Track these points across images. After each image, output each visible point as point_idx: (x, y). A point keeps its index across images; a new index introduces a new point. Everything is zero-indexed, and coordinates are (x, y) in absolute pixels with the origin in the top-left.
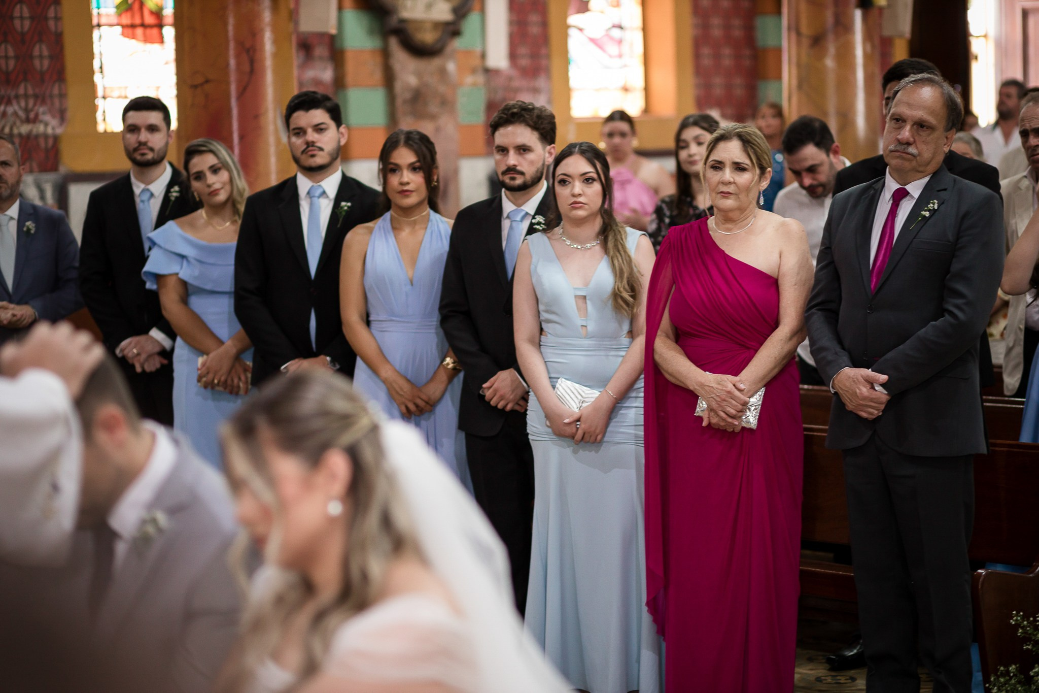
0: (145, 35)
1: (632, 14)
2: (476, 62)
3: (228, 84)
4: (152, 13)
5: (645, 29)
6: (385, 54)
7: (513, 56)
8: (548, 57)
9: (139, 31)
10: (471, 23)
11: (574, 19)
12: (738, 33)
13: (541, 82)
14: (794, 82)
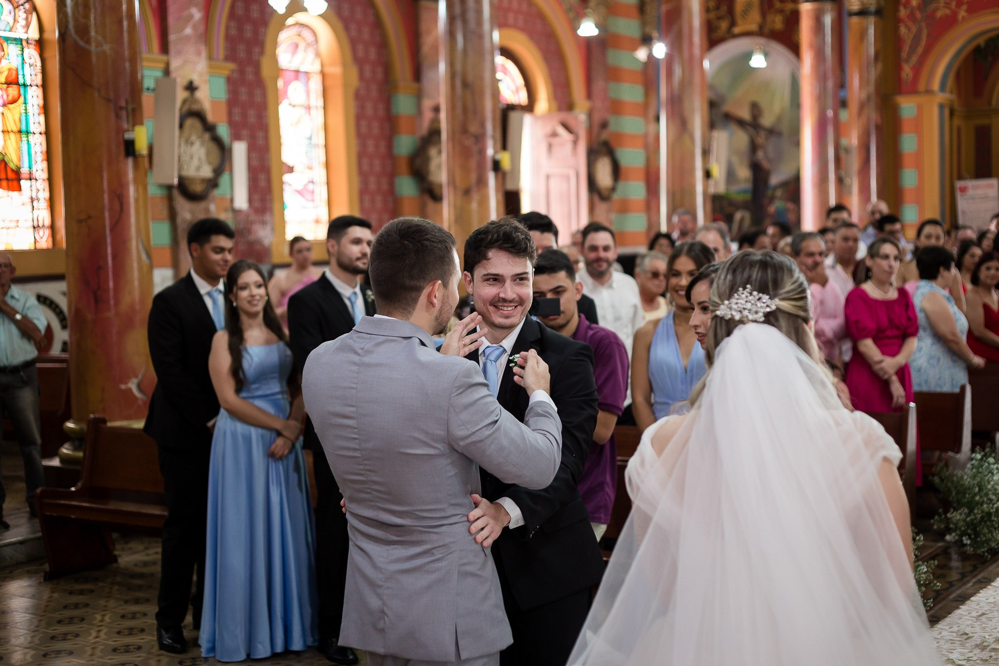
0: (8, 186)
1: (320, 175)
2: (228, 204)
3: (104, 219)
4: (13, 170)
5: (328, 183)
6: (170, 199)
7: (250, 201)
8: (271, 201)
9: (4, 183)
10: (224, 179)
11: (287, 177)
12: (385, 187)
13: (267, 217)
14: (453, 217)
